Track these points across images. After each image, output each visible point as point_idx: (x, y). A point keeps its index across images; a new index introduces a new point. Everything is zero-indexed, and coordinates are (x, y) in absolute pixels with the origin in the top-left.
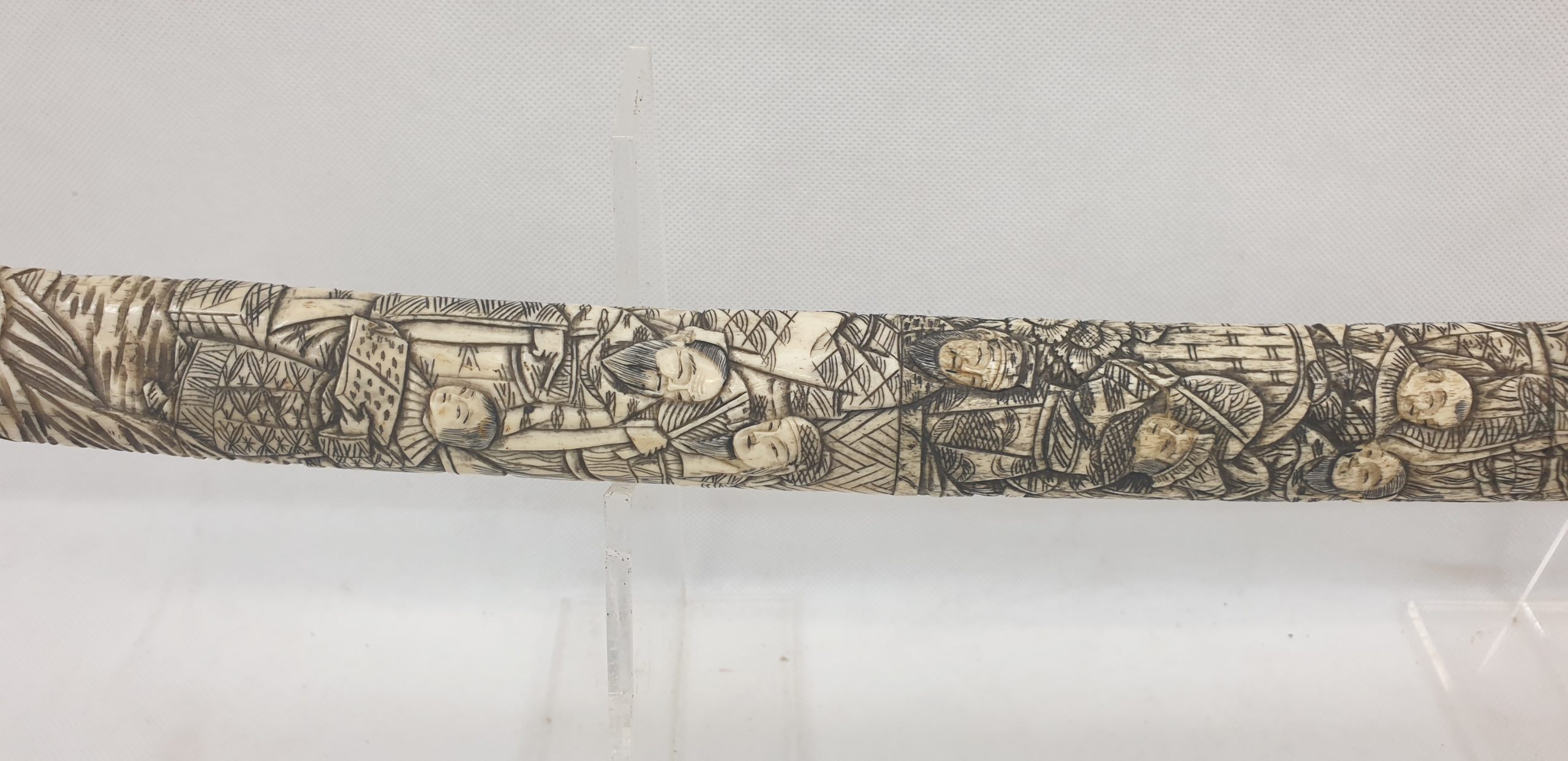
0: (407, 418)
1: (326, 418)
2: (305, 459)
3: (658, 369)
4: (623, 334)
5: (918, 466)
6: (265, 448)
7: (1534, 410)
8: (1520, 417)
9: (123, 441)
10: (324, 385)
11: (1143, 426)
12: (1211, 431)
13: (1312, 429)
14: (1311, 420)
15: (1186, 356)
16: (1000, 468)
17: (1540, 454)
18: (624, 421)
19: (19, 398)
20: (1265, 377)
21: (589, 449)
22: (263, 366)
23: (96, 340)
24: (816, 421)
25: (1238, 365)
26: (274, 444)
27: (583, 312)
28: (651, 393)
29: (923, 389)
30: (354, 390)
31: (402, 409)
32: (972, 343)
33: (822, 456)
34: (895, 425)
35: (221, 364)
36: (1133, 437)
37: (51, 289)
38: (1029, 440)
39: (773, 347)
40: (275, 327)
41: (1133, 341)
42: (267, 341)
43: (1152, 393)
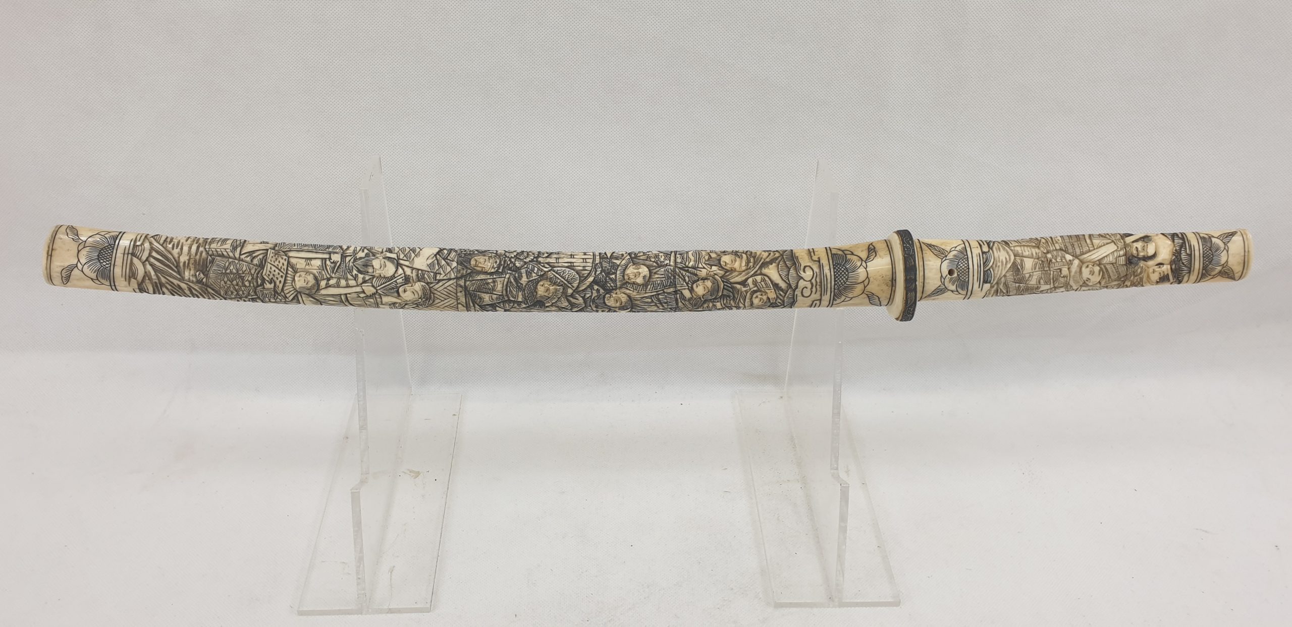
0: (287, 283)
1: (259, 283)
2: (252, 299)
3: (373, 266)
4: (361, 254)
5: (464, 298)
6: (238, 294)
7: (669, 278)
8: (665, 280)
9: (188, 292)
10: (259, 272)
11: (539, 284)
12: (562, 285)
13: (596, 285)
14: (595, 282)
15: (555, 261)
16: (492, 299)
17: (673, 293)
18: (361, 284)
19: (154, 277)
20: (581, 268)
21: (349, 294)
22: (238, 266)
23: (181, 257)
24: (428, 283)
25: (572, 264)
26: (241, 293)
27: (348, 248)
28: (370, 274)
29: (465, 272)
30: (269, 273)
31: (285, 280)
32: (483, 257)
33: (430, 296)
34: (455, 284)
35: (224, 265)
36: (536, 288)
37: (165, 241)
38: (501, 289)
39: (413, 259)
40: (242, 253)
41: (538, 256)
42: (239, 257)
43: (542, 273)
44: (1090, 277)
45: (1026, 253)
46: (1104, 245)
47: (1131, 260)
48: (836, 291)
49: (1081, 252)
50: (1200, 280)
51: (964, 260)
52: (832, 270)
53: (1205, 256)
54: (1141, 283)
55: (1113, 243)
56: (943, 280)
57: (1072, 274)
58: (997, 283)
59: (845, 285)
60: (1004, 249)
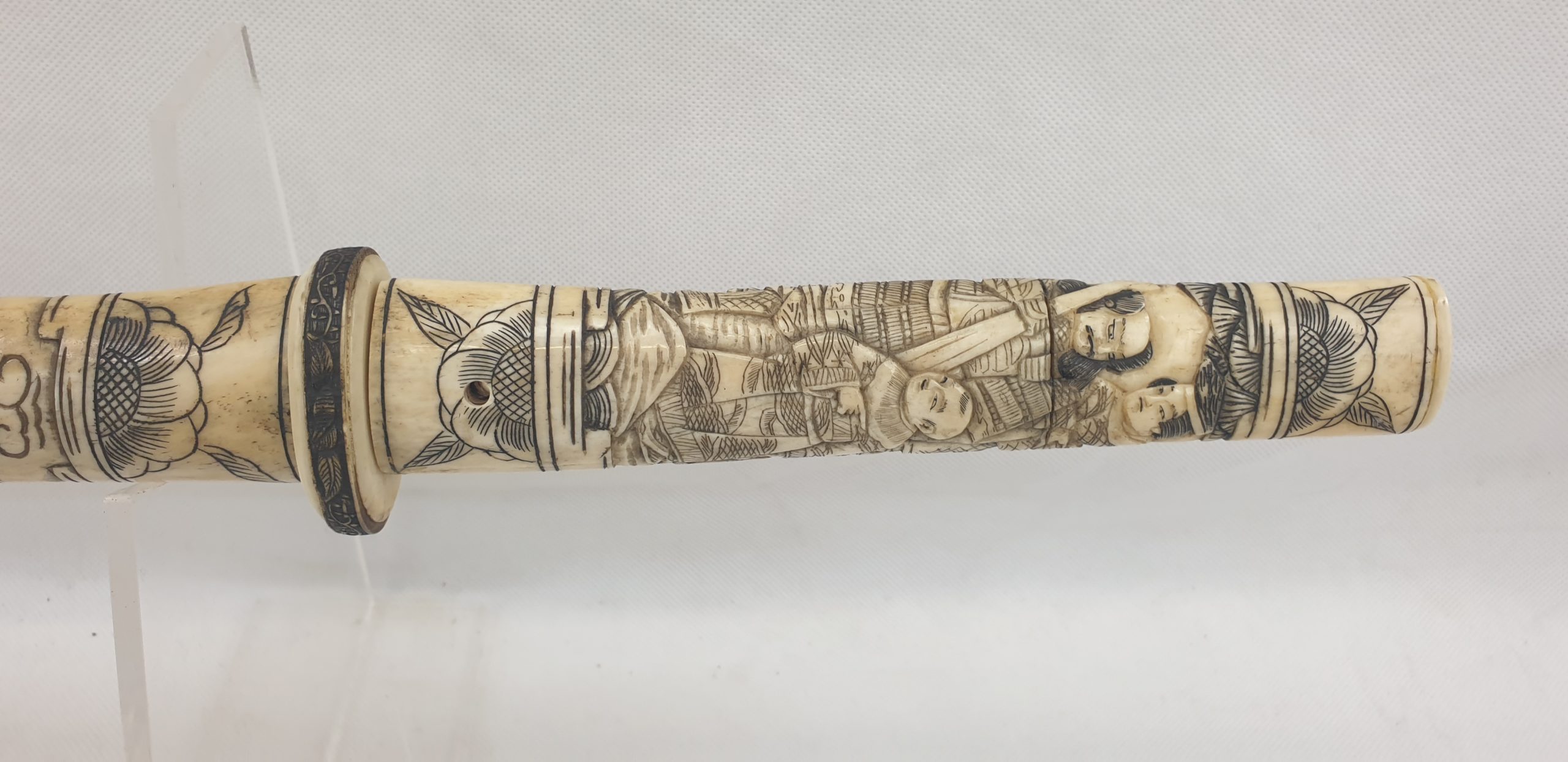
44: (933, 416)
45: (728, 338)
46: (984, 318)
47: (1070, 366)
48: (105, 439)
49: (904, 339)
50: (1289, 430)
51: (520, 355)
52: (91, 373)
53: (1303, 359)
54: (1103, 438)
55: (1013, 313)
56: (447, 418)
57: (875, 406)
58: (633, 429)
59: (131, 423)
60: (659, 322)
